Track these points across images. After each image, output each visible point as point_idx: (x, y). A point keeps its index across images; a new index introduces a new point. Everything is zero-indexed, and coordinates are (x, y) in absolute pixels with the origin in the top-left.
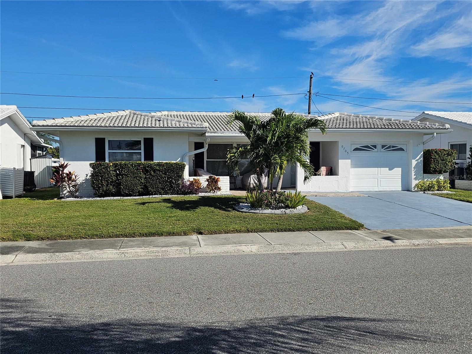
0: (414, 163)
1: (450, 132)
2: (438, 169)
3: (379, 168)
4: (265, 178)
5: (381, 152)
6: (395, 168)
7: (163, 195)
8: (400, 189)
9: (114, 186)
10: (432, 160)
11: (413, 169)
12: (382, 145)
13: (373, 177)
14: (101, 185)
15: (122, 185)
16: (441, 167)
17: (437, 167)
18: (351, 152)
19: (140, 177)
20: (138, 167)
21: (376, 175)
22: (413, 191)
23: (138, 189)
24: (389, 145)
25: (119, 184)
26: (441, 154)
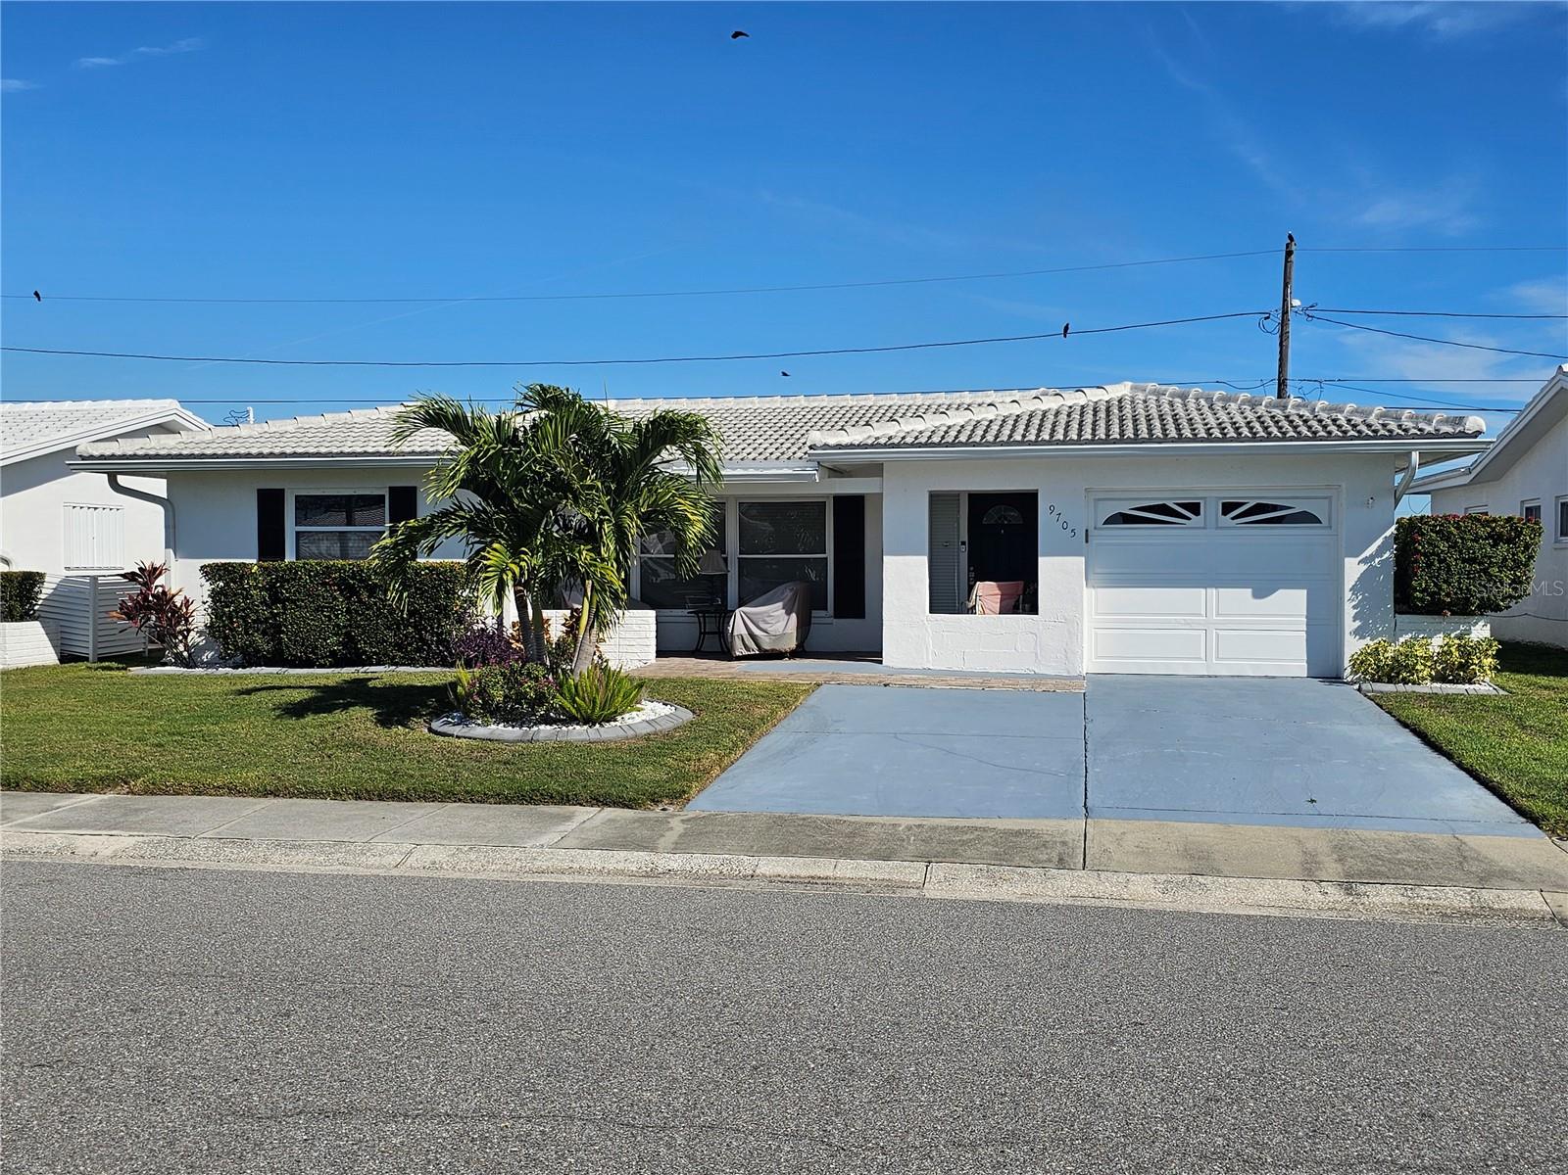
0: (1353, 569)
1: (1484, 446)
2: (1448, 595)
3: (1211, 587)
4: (786, 617)
5: (1217, 528)
6: (1280, 592)
7: (401, 665)
8: (1301, 668)
9: (264, 633)
10: (1416, 561)
11: (1348, 595)
12: (1223, 504)
13: (1188, 624)
14: (230, 629)
15: (283, 632)
16: (1461, 589)
17: (1440, 589)
18: (1095, 528)
19: (332, 608)
20: (326, 578)
21: (1200, 615)
22: (1349, 679)
23: (327, 644)
24: (1252, 503)
25: (278, 628)
26: (1462, 538)
